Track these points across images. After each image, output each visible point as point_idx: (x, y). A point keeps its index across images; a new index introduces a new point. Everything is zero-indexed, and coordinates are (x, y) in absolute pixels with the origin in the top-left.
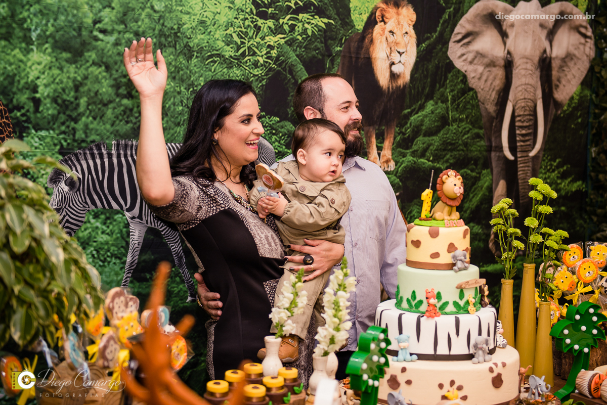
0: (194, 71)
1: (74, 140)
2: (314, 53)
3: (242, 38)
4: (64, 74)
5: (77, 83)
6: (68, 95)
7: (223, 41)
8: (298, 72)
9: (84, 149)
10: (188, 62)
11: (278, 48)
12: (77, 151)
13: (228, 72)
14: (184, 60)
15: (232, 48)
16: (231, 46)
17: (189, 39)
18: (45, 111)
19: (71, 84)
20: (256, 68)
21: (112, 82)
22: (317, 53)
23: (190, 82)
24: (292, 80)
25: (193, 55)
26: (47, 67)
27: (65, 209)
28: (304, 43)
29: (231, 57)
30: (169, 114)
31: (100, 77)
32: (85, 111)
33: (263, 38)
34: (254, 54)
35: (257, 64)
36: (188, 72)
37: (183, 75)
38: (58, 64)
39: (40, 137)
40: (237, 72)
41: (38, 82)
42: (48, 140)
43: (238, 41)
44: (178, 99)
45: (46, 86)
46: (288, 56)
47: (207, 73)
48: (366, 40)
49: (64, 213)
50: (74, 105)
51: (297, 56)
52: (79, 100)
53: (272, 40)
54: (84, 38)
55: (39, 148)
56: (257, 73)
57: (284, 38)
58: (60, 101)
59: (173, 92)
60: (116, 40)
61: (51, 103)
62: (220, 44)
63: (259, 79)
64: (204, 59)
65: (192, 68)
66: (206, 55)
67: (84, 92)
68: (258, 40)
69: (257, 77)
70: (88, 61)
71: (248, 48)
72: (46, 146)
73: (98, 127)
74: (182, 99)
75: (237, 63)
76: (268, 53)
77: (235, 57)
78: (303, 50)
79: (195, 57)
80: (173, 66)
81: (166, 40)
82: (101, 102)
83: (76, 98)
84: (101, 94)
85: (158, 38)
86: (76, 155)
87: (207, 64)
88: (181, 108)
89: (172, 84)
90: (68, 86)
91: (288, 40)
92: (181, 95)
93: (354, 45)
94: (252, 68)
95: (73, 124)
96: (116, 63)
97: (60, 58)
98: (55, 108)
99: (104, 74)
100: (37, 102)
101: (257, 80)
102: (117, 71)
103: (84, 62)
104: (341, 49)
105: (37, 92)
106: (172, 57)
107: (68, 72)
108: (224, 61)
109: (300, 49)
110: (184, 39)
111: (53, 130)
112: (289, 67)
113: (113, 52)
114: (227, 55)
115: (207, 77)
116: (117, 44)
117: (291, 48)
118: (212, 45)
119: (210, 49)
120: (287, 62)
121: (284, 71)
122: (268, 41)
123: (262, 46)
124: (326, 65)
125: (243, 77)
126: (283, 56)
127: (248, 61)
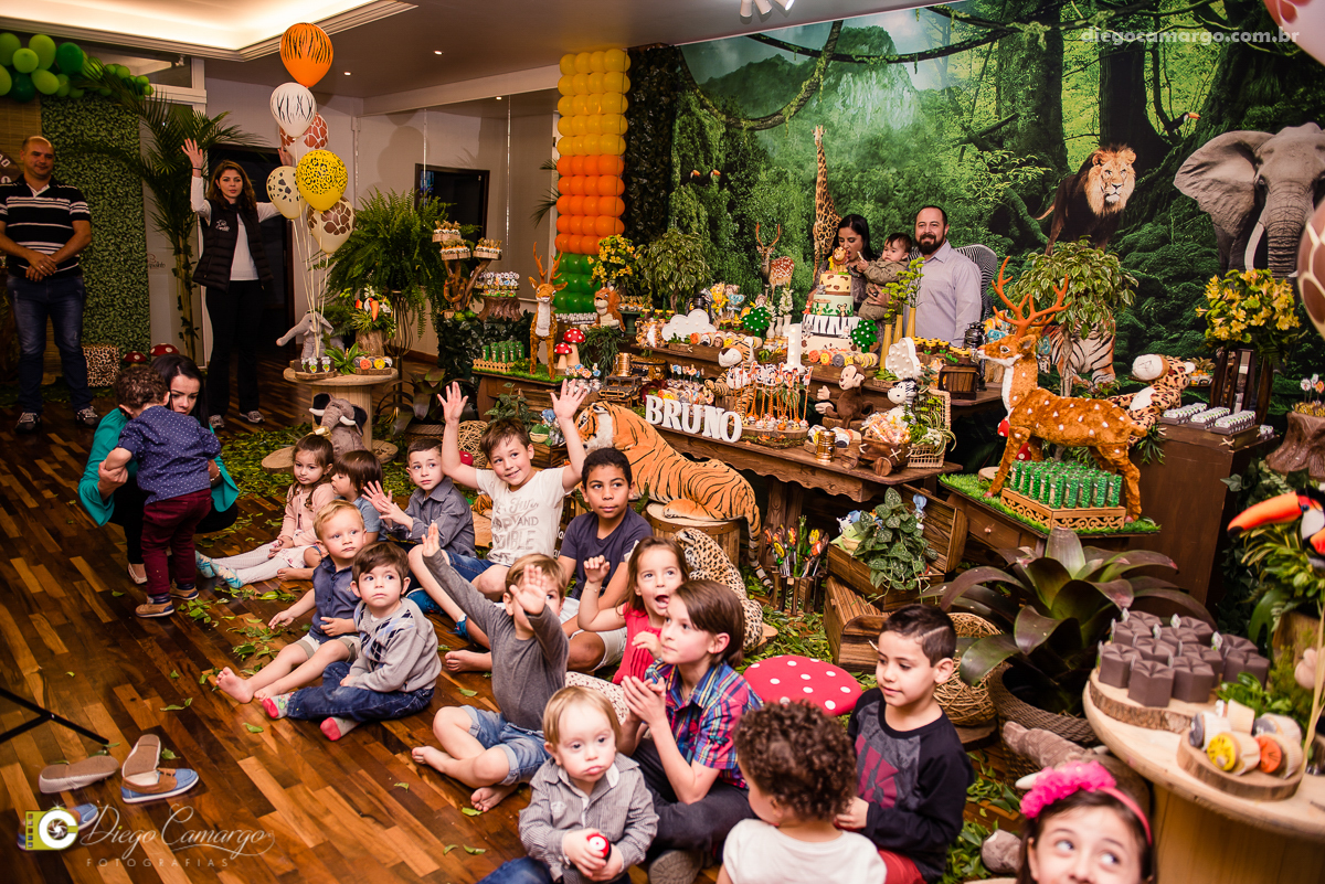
2: (1033, 192)
3: (978, 186)
7: (966, 190)
11: (1004, 191)
15: (971, 193)
22: (1036, 193)
24: (1013, 210)
28: (1025, 186)
33: (993, 186)
34: (987, 195)
35: (988, 202)
40: (974, 209)
43: (976, 189)
46: (1012, 196)
48: (1081, 179)
51: (1019, 195)
53: (999, 186)
56: (988, 208)
57: (1009, 184)
62: (964, 191)
63: (989, 211)
66: (955, 199)
68: (990, 186)
70: (890, 207)
75: (974, 202)
76: (996, 194)
77: (973, 199)
78: (1023, 190)
91: (1012, 185)
93: (1068, 185)
94: (984, 205)
97: (878, 206)
101: (987, 212)
110: (941, 191)
112: (1012, 202)
114: (968, 198)
116: (905, 196)
117: (1014, 189)
118: (958, 192)
119: (957, 195)
120: (1010, 199)
121: (1007, 205)
122: (997, 187)
123: (992, 190)
124: (1042, 199)
125: (977, 210)
126: (1007, 195)
127: (982, 200)
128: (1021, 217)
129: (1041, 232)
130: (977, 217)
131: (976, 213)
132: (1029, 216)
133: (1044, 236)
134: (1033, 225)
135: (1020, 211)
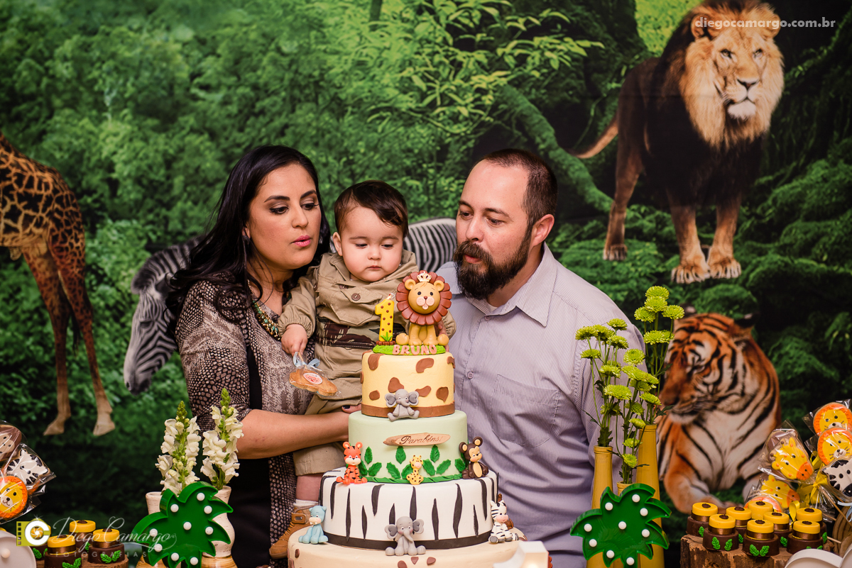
0: (347, 134)
1: (166, 232)
2: (565, 94)
3: (429, 81)
4: (150, 147)
5: (169, 157)
7: (396, 88)
8: (534, 125)
9: (181, 244)
10: (338, 120)
11: (494, 92)
12: (171, 247)
13: (406, 132)
14: (332, 118)
15: (411, 96)
16: (411, 93)
17: (339, 88)
18: (125, 195)
19: (160, 159)
20: (455, 124)
21: (220, 154)
22: (571, 96)
23: (342, 149)
25: (346, 111)
26: (127, 139)
27: (156, 324)
28: (543, 81)
29: (411, 109)
31: (202, 148)
32: (181, 194)
33: (466, 79)
34: (452, 103)
35: (458, 117)
36: (339, 135)
37: (330, 140)
38: (141, 135)
39: (119, 228)
40: (422, 131)
41: (115, 159)
42: (130, 232)
43: (423, 86)
45: (126, 163)
47: (370, 135)
48: (672, 68)
49: (155, 328)
50: (165, 187)
51: (532, 101)
52: (172, 180)
53: (482, 80)
54: (177, 98)
55: (118, 243)
57: (506, 76)
58: (145, 182)
60: (224, 97)
61: (133, 185)
62: (392, 92)
63: (462, 139)
64: (364, 116)
65: (344, 129)
66: (369, 110)
67: (179, 169)
68: (458, 81)
69: (457, 138)
70: (183, 128)
71: (441, 94)
72: (128, 240)
73: (201, 215)
74: (331, 173)
75: (422, 119)
76: (476, 100)
77: (418, 110)
78: (543, 91)
80: (314, 128)
81: (301, 92)
82: (205, 181)
83: (168, 177)
84: (204, 171)
85: (289, 90)
86: (171, 253)
87: (371, 122)
88: (328, 186)
90: (156, 162)
91: (513, 79)
92: (328, 168)
94: (449, 124)
95: (164, 212)
98: (139, 192)
99: (208, 144)
100: (114, 185)
101: (457, 141)
102: (227, 139)
103: (177, 129)
104: (619, 85)
105: (113, 171)
106: (311, 115)
107: (155, 143)
108: (399, 116)
109: (537, 90)
111: (138, 219)
112: (517, 119)
114: (404, 107)
115: (370, 140)
117: (520, 90)
118: (378, 94)
119: (374, 100)
120: (512, 111)
121: (507, 124)
122: (477, 83)
123: (466, 91)
124: (589, 112)
125: (433, 138)
126: (505, 103)
127: (441, 114)
128: (542, 153)
129: (593, 184)
130: (434, 153)
131: (430, 145)
132: (560, 151)
133: (600, 194)
134: (572, 169)
135: (538, 140)
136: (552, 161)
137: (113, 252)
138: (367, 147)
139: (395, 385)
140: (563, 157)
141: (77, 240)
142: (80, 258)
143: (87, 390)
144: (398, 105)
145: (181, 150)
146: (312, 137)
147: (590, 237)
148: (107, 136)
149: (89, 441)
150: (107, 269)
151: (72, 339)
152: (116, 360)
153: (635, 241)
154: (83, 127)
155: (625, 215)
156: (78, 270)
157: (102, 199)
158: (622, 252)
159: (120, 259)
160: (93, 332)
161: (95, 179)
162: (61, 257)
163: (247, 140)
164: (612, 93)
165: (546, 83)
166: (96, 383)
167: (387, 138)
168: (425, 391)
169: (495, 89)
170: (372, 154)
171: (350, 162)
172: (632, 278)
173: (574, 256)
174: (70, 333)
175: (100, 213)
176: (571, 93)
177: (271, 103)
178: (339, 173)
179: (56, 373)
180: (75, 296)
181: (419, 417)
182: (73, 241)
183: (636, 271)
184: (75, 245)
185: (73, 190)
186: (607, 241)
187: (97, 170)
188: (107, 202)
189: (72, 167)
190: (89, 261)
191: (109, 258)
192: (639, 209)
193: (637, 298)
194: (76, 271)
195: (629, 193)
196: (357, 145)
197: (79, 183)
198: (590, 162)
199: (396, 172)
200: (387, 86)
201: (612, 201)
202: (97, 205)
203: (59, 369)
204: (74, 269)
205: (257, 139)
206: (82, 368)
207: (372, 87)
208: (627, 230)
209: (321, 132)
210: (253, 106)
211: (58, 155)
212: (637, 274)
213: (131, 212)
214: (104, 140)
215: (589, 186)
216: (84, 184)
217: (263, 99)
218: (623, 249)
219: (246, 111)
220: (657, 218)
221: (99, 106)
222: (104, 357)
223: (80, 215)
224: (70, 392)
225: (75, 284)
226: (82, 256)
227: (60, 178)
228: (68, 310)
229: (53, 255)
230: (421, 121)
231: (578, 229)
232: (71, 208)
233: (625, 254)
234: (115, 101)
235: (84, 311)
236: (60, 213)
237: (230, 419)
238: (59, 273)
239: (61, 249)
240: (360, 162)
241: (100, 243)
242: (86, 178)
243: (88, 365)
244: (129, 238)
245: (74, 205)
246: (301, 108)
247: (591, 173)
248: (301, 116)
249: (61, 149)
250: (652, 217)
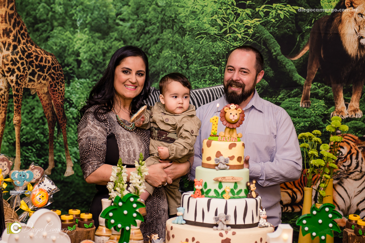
0: (186, 44)
2: (286, 30)
3: (224, 21)
4: (96, 46)
5: (105, 51)
6: (99, 58)
7: (209, 24)
8: (271, 44)
10: (182, 38)
11: (254, 28)
13: (213, 44)
14: (179, 36)
15: (216, 28)
16: (216, 27)
17: (183, 23)
18: (84, 67)
19: (100, 52)
20: (235, 41)
22: (289, 31)
23: (183, 51)
24: (265, 49)
25: (186, 34)
26: (86, 42)
28: (277, 24)
29: (215, 34)
30: (167, 71)
33: (241, 21)
34: (234, 32)
35: (237, 38)
36: (182, 44)
37: (178, 46)
38: (92, 40)
39: (80, 82)
40: (220, 44)
41: (80, 50)
42: (85, 84)
43: (222, 24)
44: (174, 61)
45: (85, 53)
46: (263, 33)
47: (196, 45)
50: (102, 64)
51: (271, 33)
52: (106, 61)
53: (249, 22)
54: (110, 24)
55: (80, 89)
56: (236, 45)
57: (259, 21)
58: (93, 62)
59: (170, 57)
60: (131, 25)
61: (88, 63)
62: (207, 26)
64: (194, 36)
65: (185, 42)
66: (196, 33)
67: (109, 57)
68: (237, 22)
70: (112, 38)
71: (229, 28)
72: (84, 88)
74: (177, 61)
75: (220, 39)
76: (245, 31)
77: (218, 34)
78: (276, 29)
79: (187, 35)
80: (171, 41)
81: (166, 24)
83: (104, 60)
85: (160, 23)
87: (197, 39)
88: (176, 67)
89: (170, 52)
90: (99, 53)
91: (263, 22)
92: (176, 59)
94: (232, 41)
96: (131, 39)
97: (94, 37)
98: (90, 66)
100: (79, 62)
103: (109, 39)
104: (311, 27)
105: (79, 56)
106: (170, 35)
107: (99, 44)
108: (210, 37)
109: (273, 28)
110: (179, 23)
111: (89, 78)
112: (264, 40)
113: (129, 32)
114: (212, 33)
115: (196, 47)
116: (131, 27)
117: (265, 27)
118: (201, 27)
119: (199, 29)
120: (262, 37)
121: (259, 43)
122: (246, 23)
123: (241, 27)
124: (297, 39)
125: (225, 47)
126: (259, 33)
127: (229, 37)
128: (274, 57)
129: (297, 72)
130: (225, 55)
131: (223, 51)
132: (282, 56)
133: (300, 77)
134: (287, 65)
135: (273, 51)
136: (278, 60)
137: (77, 93)
138: (195, 50)
139: (219, 154)
140: (284, 59)
141: (61, 87)
142: (62, 95)
143: (62, 155)
144: (209, 32)
145: (110, 48)
146: (170, 45)
147: (294, 96)
148: (77, 40)
149: (62, 179)
150: (74, 101)
151: (57, 132)
152: (76, 142)
153: (315, 99)
154: (66, 35)
155: (311, 87)
156: (61, 100)
157: (74, 69)
158: (308, 103)
159: (80, 96)
160: (66, 129)
161: (71, 60)
162: (53, 94)
163: (141, 44)
164: (308, 31)
165: (277, 25)
166: (67, 153)
167: (204, 47)
168: (232, 158)
169: (254, 27)
170: (197, 53)
171: (186, 57)
172: (312, 116)
173: (286, 104)
174: (56, 129)
175: (72, 75)
176: (288, 30)
177: (152, 28)
178: (181, 62)
179: (49, 147)
180: (59, 112)
181: (229, 169)
182: (59, 87)
183: (315, 113)
184: (60, 89)
185: (61, 64)
186: (302, 98)
187: (72, 55)
188: (76, 70)
189: (60, 53)
190: (66, 97)
191: (75, 95)
192: (317, 84)
193: (315, 125)
194: (60, 101)
195: (313, 77)
196: (190, 49)
197: (64, 61)
198: (296, 62)
199: (207, 63)
200: (205, 23)
201: (305, 80)
202: (71, 71)
203: (50, 145)
204: (59, 100)
205: (145, 45)
206: (60, 145)
207: (198, 23)
208: (311, 93)
209: (174, 43)
210: (144, 29)
211: (54, 48)
212: (315, 114)
213: (86, 75)
214: (76, 42)
215: (295, 73)
216: (66, 61)
217: (148, 27)
218: (309, 102)
219: (141, 31)
220: (325, 89)
221: (74, 26)
222: (71, 141)
223: (63, 75)
224: (55, 156)
225: (59, 107)
226: (63, 94)
227: (55, 58)
228: (55, 119)
229: (50, 93)
230: (220, 40)
231: (289, 92)
232: (59, 72)
233: (310, 105)
234: (81, 24)
235: (63, 119)
236: (54, 74)
237: (143, 167)
238: (52, 101)
239: (54, 91)
240: (191, 57)
241: (72, 89)
242: (67, 59)
243: (63, 144)
244: (85, 87)
245: (61, 71)
246: (165, 31)
247: (296, 67)
248: (165, 35)
249: (56, 45)
250: (323, 88)
